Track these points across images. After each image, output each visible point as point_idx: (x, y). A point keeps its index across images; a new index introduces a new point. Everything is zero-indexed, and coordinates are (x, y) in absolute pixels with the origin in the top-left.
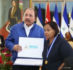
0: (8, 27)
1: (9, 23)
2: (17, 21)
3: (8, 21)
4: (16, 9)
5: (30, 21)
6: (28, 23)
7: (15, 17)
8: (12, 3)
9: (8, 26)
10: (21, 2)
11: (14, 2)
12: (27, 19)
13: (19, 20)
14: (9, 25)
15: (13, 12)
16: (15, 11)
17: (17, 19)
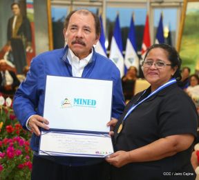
0: (9, 56)
1: (10, 48)
2: (24, 44)
3: (7, 45)
4: (21, 19)
5: (84, 45)
6: (81, 48)
7: (20, 37)
8: (12, 9)
9: (7, 53)
10: (30, 7)
11: (16, 6)
12: (77, 37)
13: (29, 43)
14: (10, 52)
15: (16, 27)
16: (20, 24)
17: (24, 40)
